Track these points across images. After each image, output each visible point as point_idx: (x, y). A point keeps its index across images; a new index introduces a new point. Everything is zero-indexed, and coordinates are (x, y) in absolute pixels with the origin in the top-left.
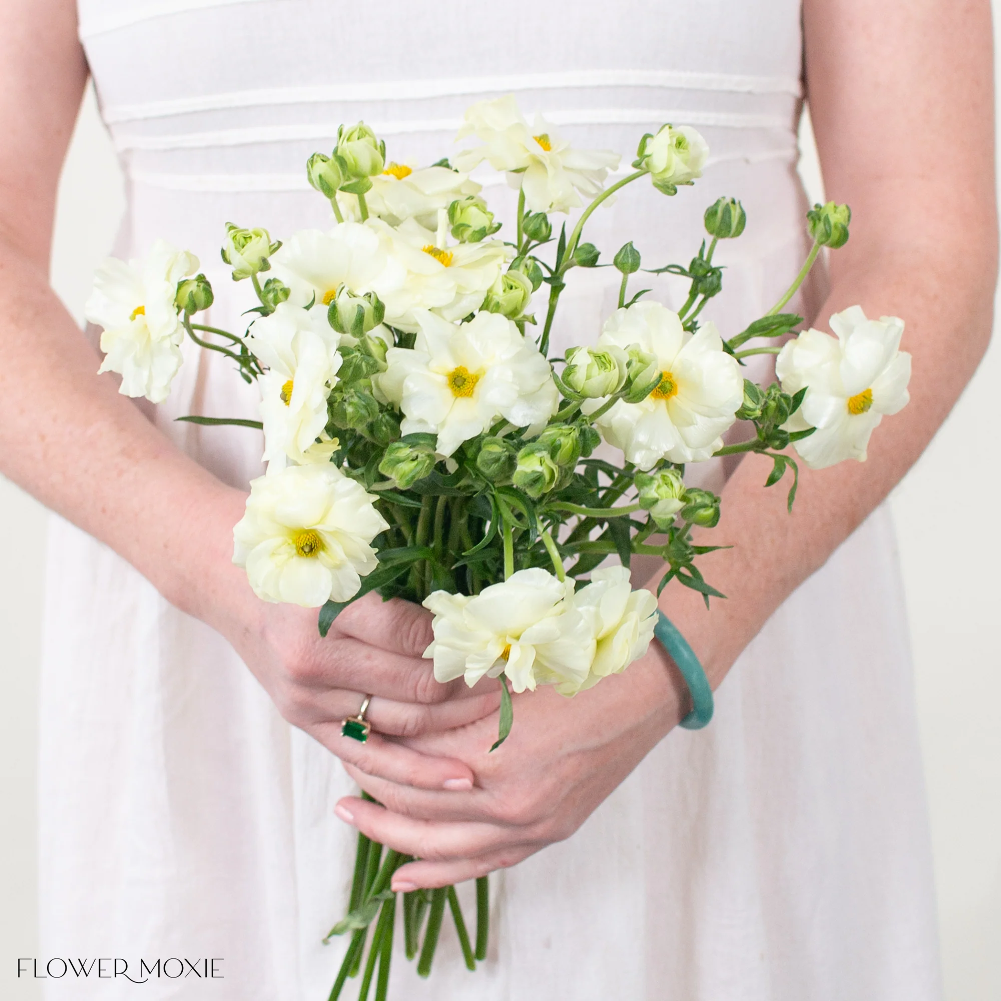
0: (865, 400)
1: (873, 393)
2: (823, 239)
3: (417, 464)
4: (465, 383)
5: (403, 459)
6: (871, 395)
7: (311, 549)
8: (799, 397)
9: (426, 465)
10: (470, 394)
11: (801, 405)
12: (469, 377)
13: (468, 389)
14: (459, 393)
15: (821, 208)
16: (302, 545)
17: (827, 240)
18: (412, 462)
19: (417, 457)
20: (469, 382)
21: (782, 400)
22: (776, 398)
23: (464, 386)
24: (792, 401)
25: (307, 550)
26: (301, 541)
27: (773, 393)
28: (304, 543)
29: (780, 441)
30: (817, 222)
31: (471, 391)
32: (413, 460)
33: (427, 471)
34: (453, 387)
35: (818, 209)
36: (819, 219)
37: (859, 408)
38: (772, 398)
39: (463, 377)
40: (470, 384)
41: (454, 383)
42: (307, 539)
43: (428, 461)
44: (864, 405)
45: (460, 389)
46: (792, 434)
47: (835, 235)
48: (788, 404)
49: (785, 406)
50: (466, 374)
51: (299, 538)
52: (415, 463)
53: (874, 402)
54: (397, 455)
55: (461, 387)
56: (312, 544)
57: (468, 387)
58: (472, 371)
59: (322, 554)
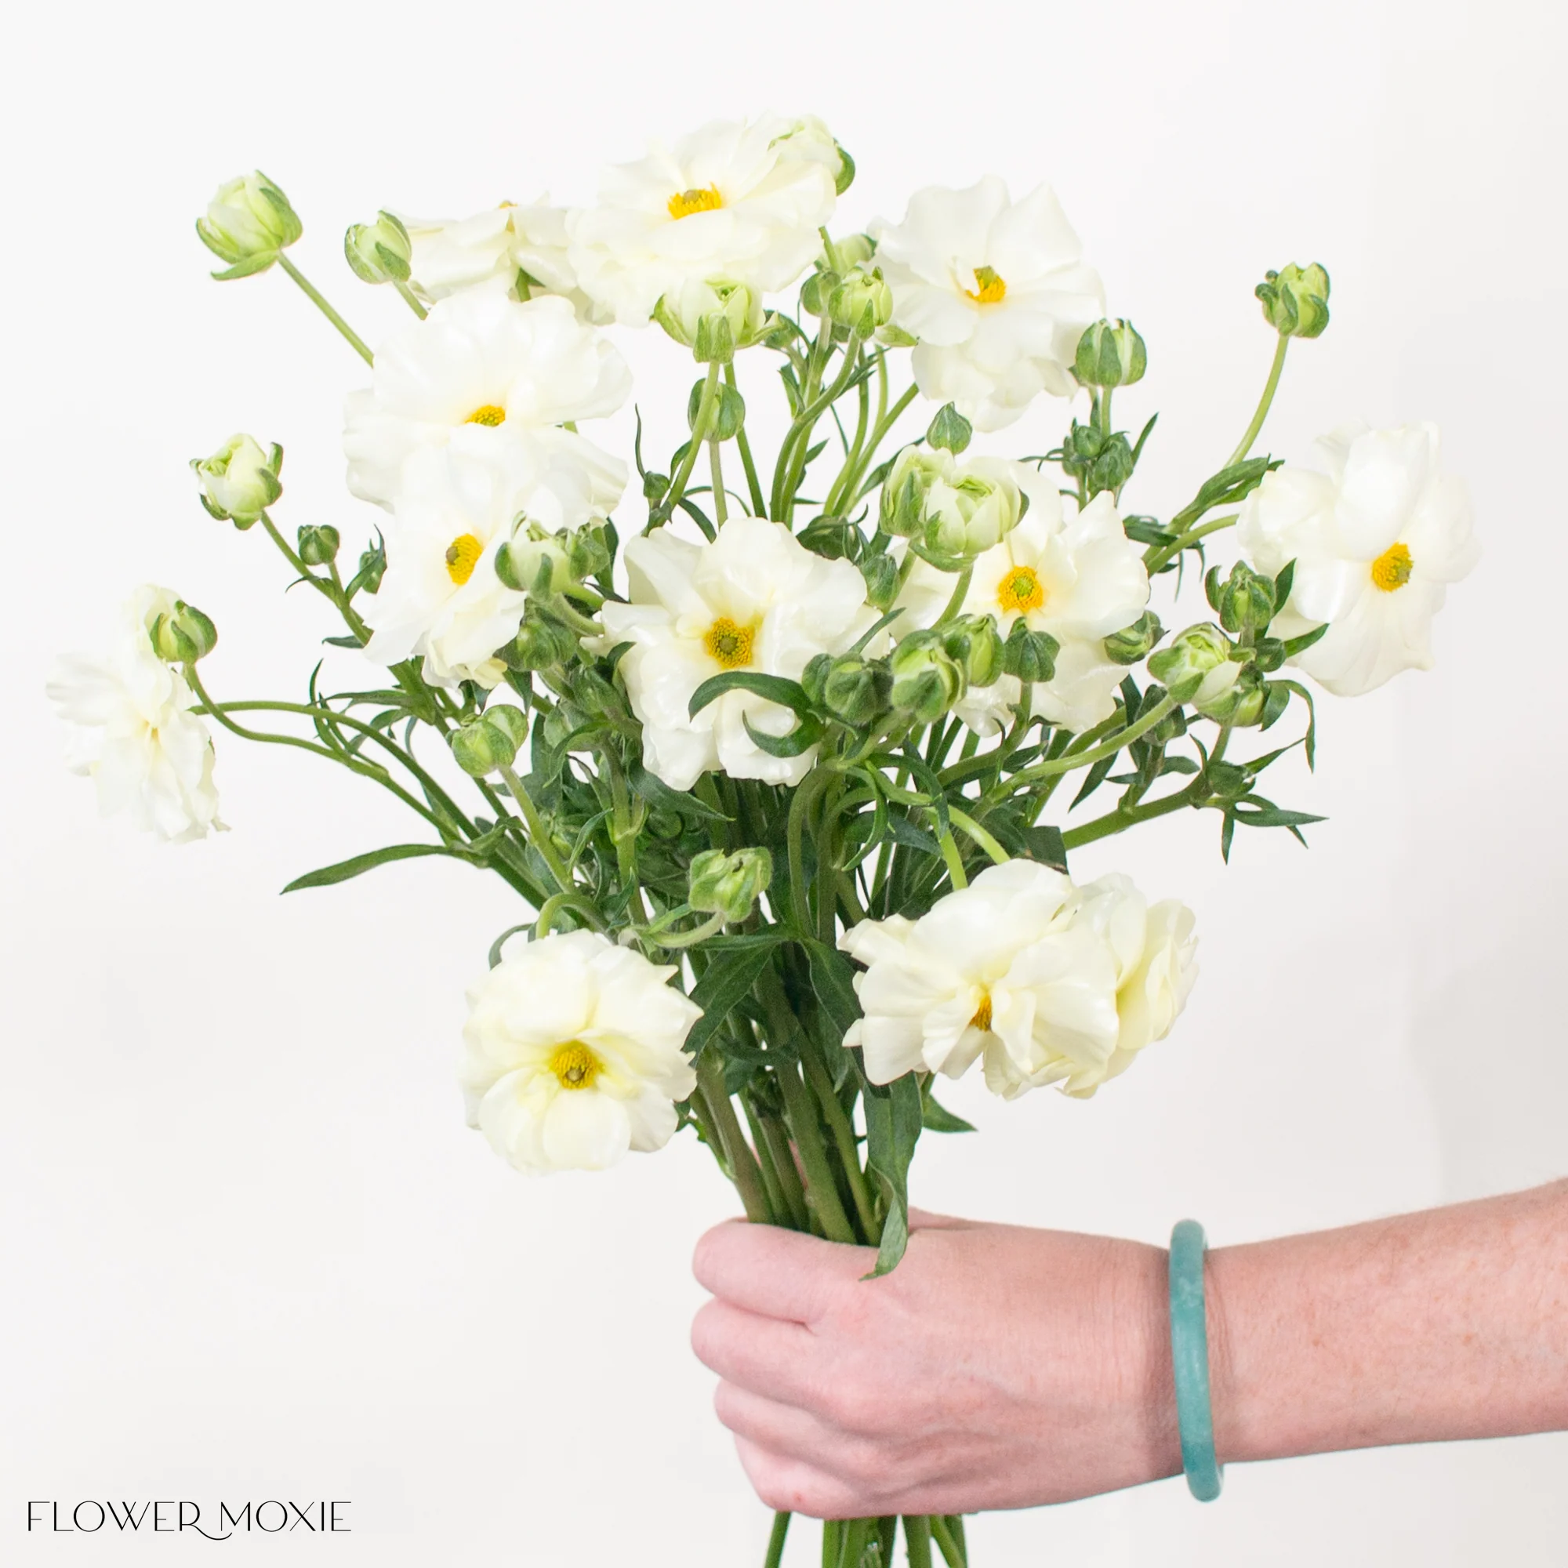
0: (1398, 564)
1: (1411, 550)
2: (1287, 326)
3: (746, 874)
4: (738, 644)
5: (719, 875)
6: (1406, 553)
7: (582, 1076)
8: (1285, 580)
9: (759, 869)
10: (749, 659)
11: (1292, 593)
12: (740, 634)
13: (744, 652)
14: (731, 662)
15: (1276, 276)
16: (565, 1072)
17: (1294, 326)
18: (736, 873)
19: (741, 863)
20: (742, 642)
21: (1257, 586)
22: (1246, 586)
23: (737, 650)
24: (1274, 588)
25: (574, 1077)
26: (562, 1063)
27: (1240, 579)
28: (566, 1066)
29: (1270, 656)
30: (1274, 299)
31: (749, 655)
32: (737, 870)
33: (764, 879)
34: (720, 656)
35: (1273, 280)
36: (1276, 295)
37: (1391, 578)
38: (1239, 585)
39: (732, 635)
40: (746, 644)
41: (719, 650)
42: (571, 1060)
43: (760, 862)
44: (1397, 572)
45: (732, 656)
46: (1287, 643)
47: (1306, 314)
48: (1269, 593)
49: (1264, 596)
50: (734, 630)
51: (558, 1061)
52: (742, 873)
53: (1415, 565)
54: (710, 872)
55: (733, 653)
56: (580, 1067)
57: (744, 649)
58: (741, 622)
59: (602, 1080)
